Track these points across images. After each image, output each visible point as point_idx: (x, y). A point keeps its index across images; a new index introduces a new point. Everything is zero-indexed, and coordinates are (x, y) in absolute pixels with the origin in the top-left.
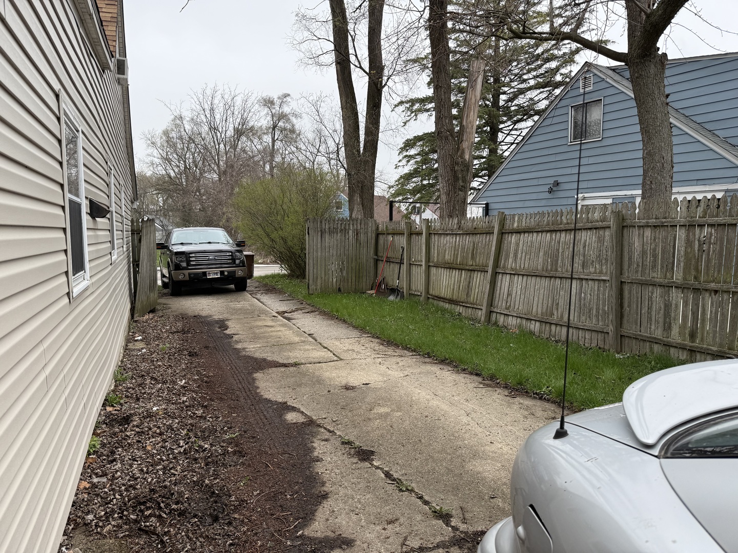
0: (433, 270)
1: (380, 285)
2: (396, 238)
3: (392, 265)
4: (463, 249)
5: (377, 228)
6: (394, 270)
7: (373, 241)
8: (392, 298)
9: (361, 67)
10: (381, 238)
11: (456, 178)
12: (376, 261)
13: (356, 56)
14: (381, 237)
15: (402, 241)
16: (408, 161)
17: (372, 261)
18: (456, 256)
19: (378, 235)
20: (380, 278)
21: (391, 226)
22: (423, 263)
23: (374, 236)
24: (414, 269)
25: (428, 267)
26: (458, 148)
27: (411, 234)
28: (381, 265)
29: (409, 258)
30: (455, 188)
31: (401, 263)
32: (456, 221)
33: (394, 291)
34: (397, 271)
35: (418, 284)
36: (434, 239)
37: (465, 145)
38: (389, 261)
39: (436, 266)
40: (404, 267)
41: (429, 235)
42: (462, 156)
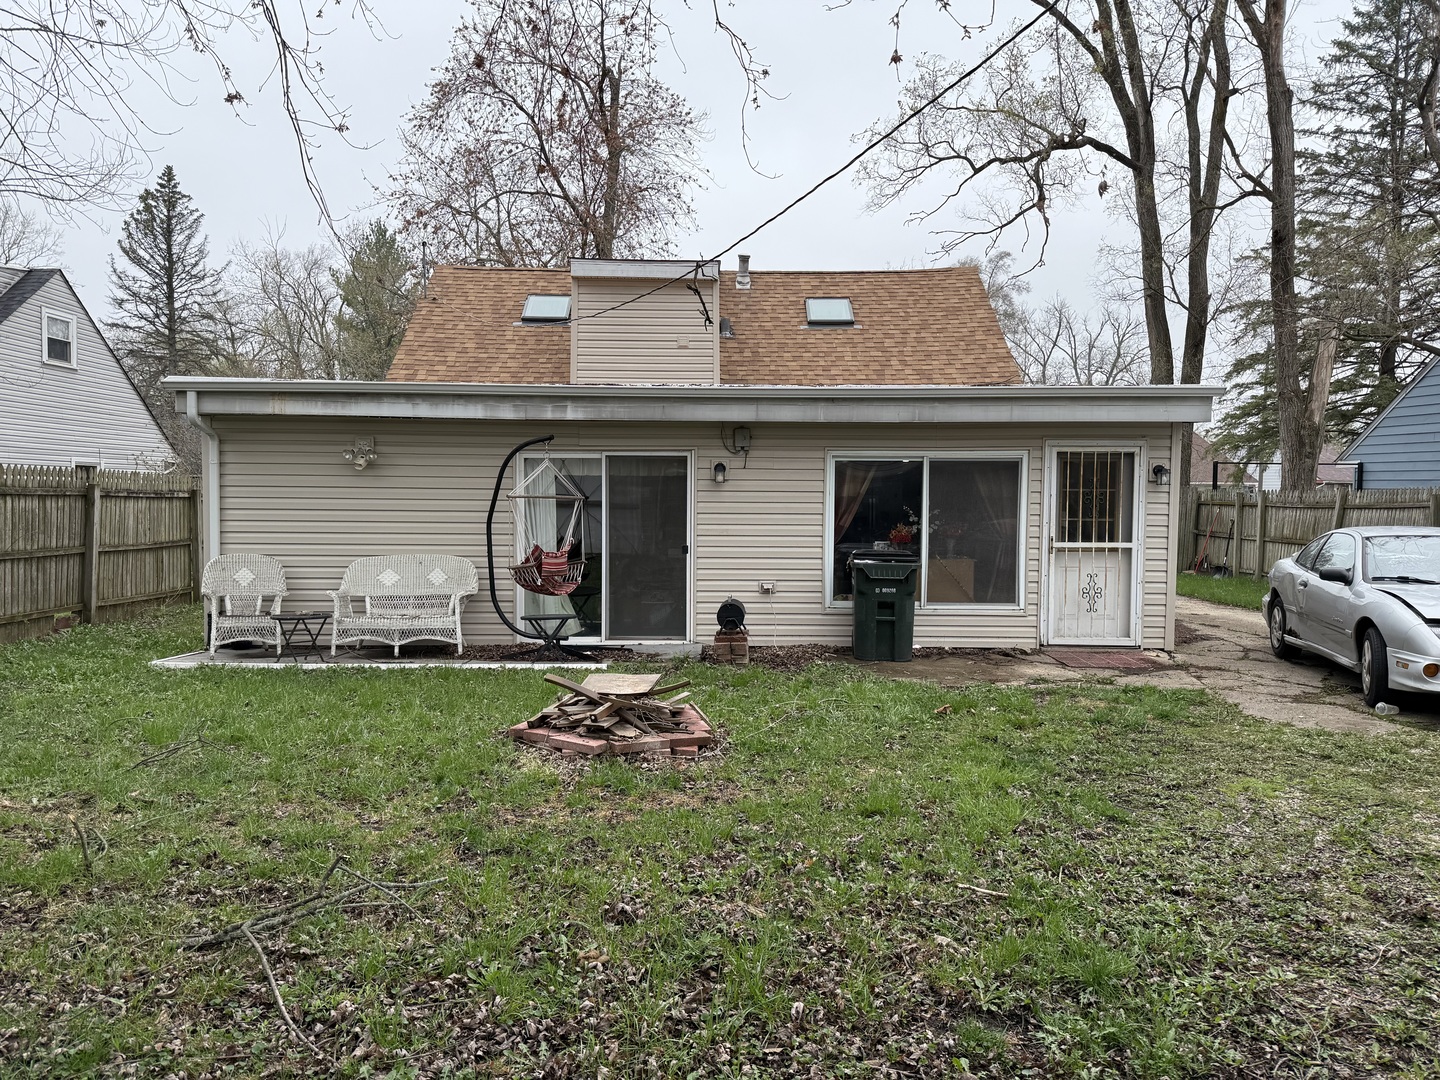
0: (1269, 546)
1: (1201, 563)
2: (1225, 510)
3: (1217, 540)
4: (1304, 523)
5: (1199, 498)
6: (1219, 547)
7: (1194, 513)
8: (1217, 576)
9: (1179, 302)
10: (1204, 510)
11: (1302, 444)
12: (1197, 537)
13: (1174, 289)
14: (1203, 508)
15: (1233, 513)
16: (1240, 393)
17: (1191, 536)
18: (1295, 531)
19: (1199, 505)
20: (1200, 556)
21: (1218, 495)
22: (1258, 539)
23: (1194, 506)
24: (1246, 546)
25: (1264, 543)
26: (1306, 409)
27: (1243, 506)
28: (1202, 542)
29: (1241, 533)
30: (1300, 454)
31: (1230, 538)
32: (1297, 493)
33: (1219, 569)
34: (1224, 547)
35: (1251, 560)
36: (1272, 512)
37: (1315, 405)
38: (1213, 536)
39: (1273, 542)
40: (1234, 543)
41: (1265, 508)
42: (1310, 419)
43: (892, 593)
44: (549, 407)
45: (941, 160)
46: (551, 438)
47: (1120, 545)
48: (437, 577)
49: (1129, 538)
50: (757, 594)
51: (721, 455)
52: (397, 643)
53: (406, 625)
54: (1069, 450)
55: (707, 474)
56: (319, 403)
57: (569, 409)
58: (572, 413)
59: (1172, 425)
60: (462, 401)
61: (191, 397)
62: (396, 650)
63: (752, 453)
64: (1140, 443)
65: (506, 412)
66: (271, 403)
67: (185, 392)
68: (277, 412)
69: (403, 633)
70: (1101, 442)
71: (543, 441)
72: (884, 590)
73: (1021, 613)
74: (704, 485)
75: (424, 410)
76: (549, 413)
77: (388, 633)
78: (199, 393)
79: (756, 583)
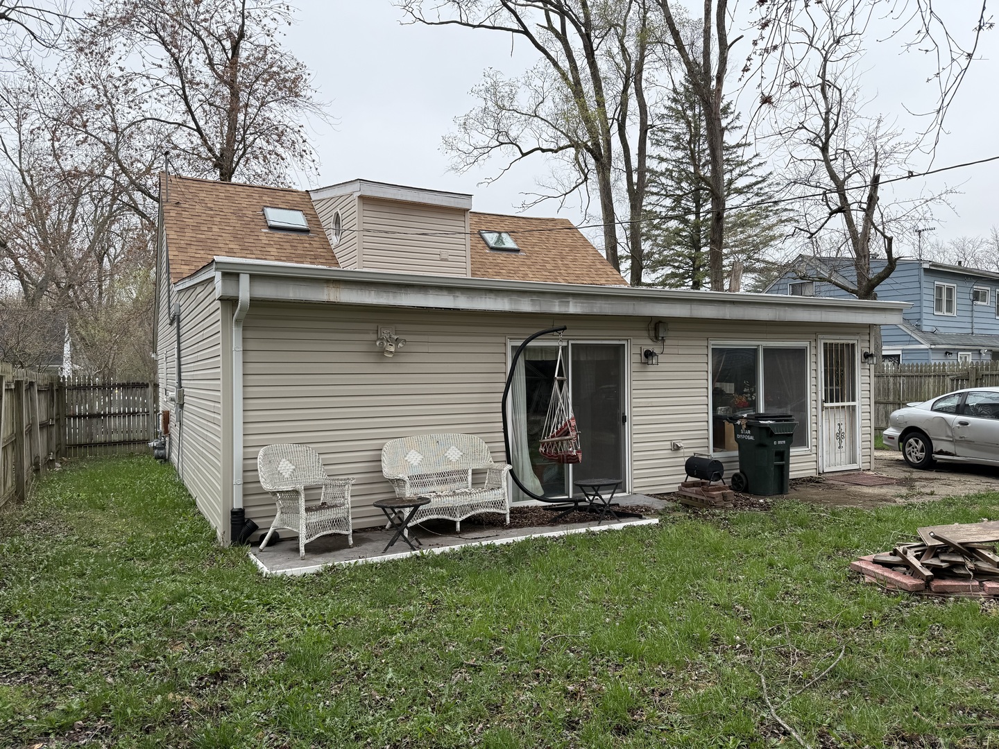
43: (783, 444)
44: (557, 302)
45: (502, 144)
46: (564, 329)
47: (846, 404)
48: (454, 454)
49: (854, 400)
50: (670, 451)
51: (648, 345)
52: (458, 519)
53: (465, 500)
54: (828, 342)
55: (637, 358)
56: (373, 293)
57: (571, 304)
58: (573, 308)
59: (870, 326)
60: (492, 296)
61: (245, 280)
62: (458, 526)
63: (667, 342)
64: (857, 337)
65: (526, 306)
66: (326, 291)
67: (237, 275)
68: (332, 299)
69: (463, 509)
70: (842, 337)
71: (556, 331)
72: (779, 442)
73: (809, 453)
74: (636, 367)
75: (463, 302)
76: (556, 307)
77: (450, 510)
78: (253, 277)
79: (669, 443)
